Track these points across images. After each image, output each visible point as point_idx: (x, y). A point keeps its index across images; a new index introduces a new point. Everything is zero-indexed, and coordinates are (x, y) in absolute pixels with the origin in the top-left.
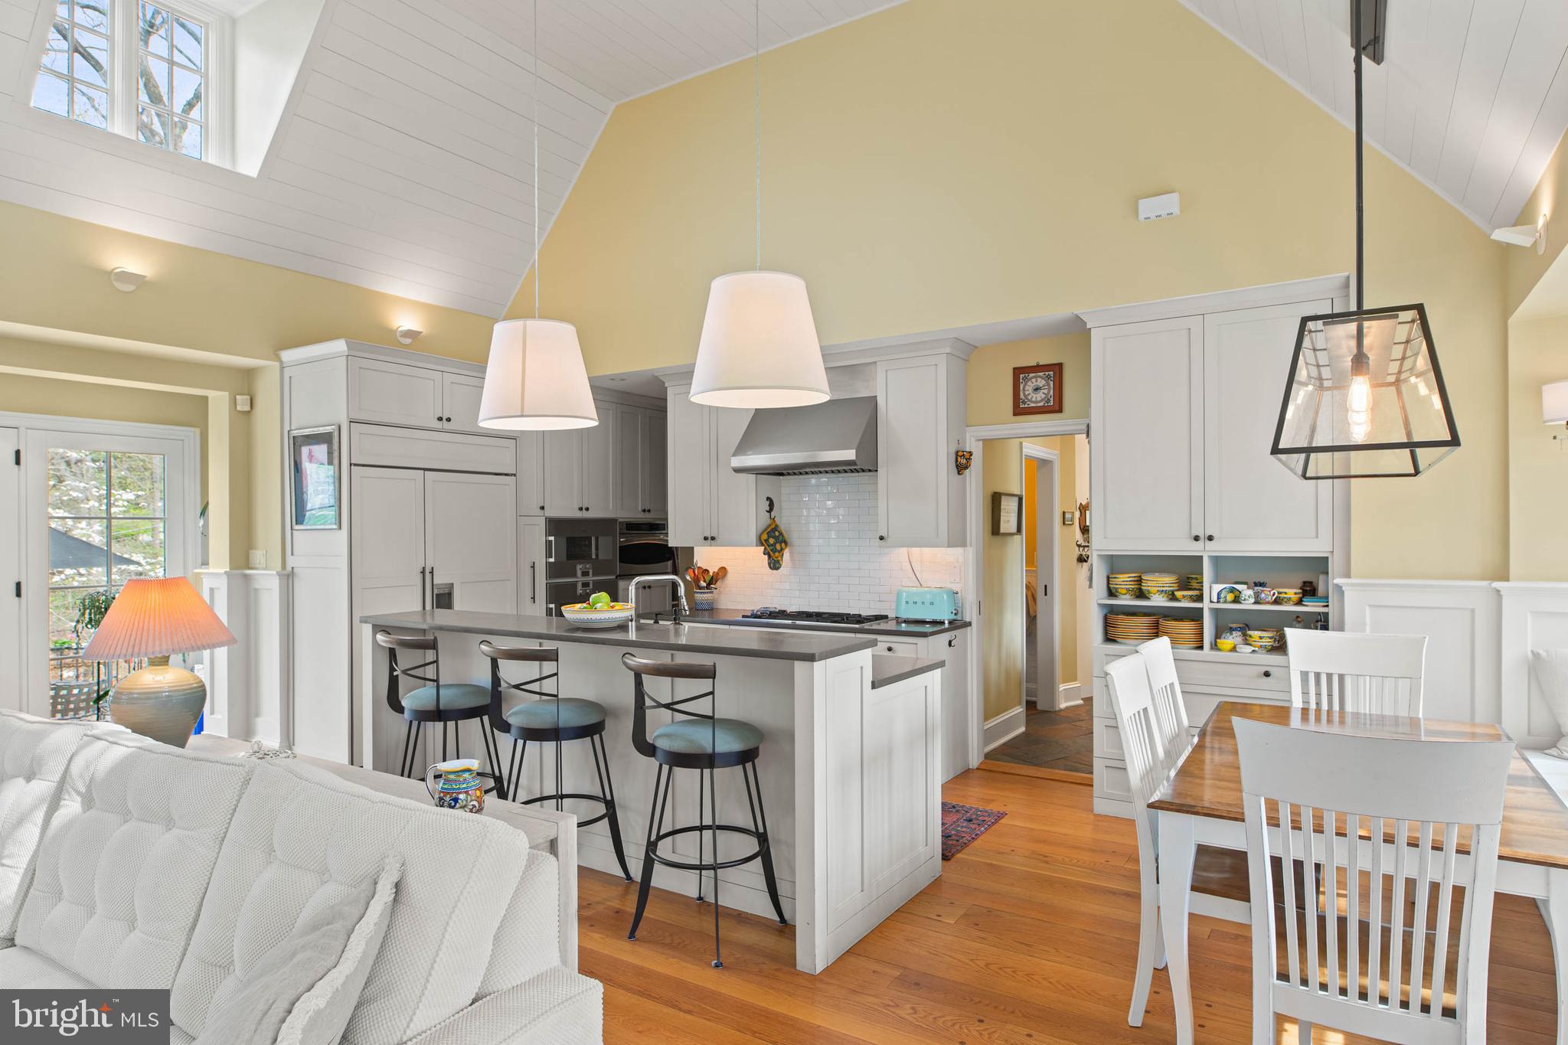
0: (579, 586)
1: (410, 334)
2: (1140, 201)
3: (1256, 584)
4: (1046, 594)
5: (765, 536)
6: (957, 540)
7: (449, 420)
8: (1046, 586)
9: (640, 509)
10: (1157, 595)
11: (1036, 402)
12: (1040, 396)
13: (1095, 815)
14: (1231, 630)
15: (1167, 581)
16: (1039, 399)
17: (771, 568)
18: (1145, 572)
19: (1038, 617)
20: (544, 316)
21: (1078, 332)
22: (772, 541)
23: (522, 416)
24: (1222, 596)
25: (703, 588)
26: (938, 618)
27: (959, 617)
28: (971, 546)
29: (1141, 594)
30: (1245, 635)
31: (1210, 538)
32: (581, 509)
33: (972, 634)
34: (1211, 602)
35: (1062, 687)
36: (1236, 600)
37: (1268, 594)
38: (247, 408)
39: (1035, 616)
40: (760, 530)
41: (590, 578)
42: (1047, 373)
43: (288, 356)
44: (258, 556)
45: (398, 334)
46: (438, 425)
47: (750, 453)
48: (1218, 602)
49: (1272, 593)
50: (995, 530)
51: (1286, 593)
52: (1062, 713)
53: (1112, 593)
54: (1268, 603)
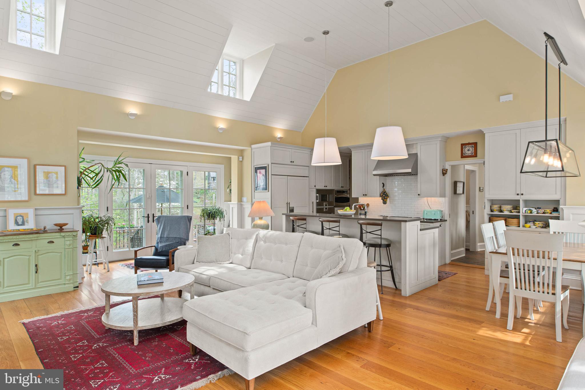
0: (324, 209)
1: (281, 138)
2: (501, 97)
3: (538, 208)
4: (473, 214)
5: (382, 194)
6: (443, 195)
7: (293, 162)
8: (473, 211)
9: (340, 187)
10: (506, 211)
11: (469, 154)
12: (470, 152)
13: (485, 275)
14: (530, 222)
15: (509, 207)
16: (469, 153)
17: (383, 204)
18: (503, 205)
19: (470, 222)
20: (327, 137)
21: (481, 134)
22: (384, 196)
23: (324, 163)
24: (526, 211)
25: (362, 210)
26: (436, 218)
27: (443, 218)
28: (447, 197)
29: (501, 211)
30: (534, 223)
31: (522, 194)
32: (325, 186)
33: (447, 223)
34: (523, 213)
35: (479, 244)
36: (531, 213)
37: (541, 211)
38: (242, 160)
39: (469, 221)
40: (381, 192)
41: (327, 207)
42: (472, 145)
43: (253, 146)
44: (245, 199)
45: (277, 138)
46: (291, 163)
47: (378, 170)
48: (525, 213)
49: (542, 210)
50: (455, 192)
51: (547, 211)
52: (479, 252)
53: (492, 211)
54: (541, 213)
